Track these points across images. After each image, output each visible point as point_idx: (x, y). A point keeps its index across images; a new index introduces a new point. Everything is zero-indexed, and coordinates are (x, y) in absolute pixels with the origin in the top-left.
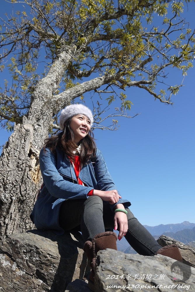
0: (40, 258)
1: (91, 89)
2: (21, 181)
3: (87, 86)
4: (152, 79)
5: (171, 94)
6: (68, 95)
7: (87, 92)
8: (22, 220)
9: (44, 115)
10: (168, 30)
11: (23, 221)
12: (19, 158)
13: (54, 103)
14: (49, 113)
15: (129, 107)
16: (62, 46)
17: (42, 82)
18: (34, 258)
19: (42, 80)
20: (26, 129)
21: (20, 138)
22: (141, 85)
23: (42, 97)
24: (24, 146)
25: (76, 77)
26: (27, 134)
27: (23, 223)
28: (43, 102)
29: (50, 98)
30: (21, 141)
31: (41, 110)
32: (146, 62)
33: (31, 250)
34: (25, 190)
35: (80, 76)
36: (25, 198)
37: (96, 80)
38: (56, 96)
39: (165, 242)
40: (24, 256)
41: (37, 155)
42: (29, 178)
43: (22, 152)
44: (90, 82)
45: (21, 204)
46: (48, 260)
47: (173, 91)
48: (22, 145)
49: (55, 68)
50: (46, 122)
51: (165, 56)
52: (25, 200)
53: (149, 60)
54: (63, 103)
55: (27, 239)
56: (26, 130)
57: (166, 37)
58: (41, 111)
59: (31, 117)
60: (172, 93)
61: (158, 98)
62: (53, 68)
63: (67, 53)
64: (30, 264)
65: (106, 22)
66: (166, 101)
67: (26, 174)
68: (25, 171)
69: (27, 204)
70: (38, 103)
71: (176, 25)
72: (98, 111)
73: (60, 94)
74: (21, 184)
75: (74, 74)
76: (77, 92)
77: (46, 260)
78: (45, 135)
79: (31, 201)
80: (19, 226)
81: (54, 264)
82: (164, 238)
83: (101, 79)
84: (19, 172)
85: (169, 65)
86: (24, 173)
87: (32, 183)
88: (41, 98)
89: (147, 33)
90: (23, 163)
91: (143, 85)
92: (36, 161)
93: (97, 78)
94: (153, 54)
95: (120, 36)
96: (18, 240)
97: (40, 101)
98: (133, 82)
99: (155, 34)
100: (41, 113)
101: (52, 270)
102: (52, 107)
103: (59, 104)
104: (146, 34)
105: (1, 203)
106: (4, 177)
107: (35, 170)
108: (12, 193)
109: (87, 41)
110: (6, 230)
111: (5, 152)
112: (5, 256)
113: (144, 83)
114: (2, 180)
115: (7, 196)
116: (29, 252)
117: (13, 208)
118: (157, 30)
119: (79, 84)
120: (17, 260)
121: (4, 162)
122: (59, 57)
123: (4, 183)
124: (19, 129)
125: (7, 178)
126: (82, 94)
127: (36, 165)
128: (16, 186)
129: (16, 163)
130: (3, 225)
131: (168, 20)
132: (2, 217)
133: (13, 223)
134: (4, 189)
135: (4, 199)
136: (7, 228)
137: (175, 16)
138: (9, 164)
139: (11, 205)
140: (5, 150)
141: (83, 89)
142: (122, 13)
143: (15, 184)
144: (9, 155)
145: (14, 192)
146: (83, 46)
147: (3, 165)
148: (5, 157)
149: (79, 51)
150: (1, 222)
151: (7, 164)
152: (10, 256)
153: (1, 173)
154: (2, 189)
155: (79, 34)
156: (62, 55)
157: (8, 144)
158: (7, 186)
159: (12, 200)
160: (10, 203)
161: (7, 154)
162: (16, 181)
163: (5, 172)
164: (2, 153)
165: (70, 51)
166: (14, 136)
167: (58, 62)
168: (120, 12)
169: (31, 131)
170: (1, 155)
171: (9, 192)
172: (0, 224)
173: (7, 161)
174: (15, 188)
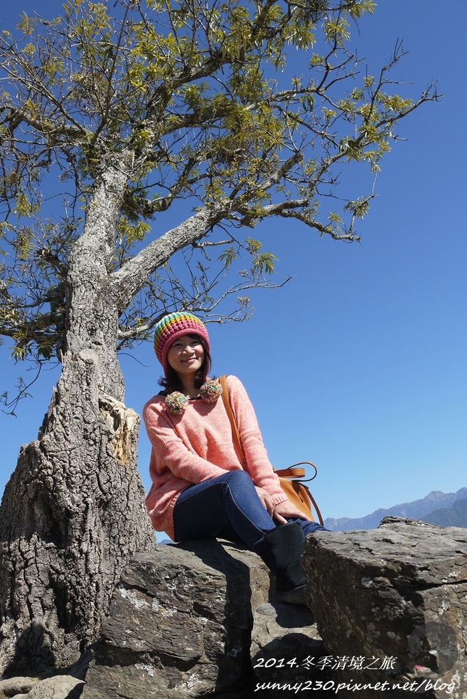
0: (196, 583)
1: (186, 244)
2: (98, 465)
3: (176, 240)
4: (308, 195)
5: (354, 219)
6: (141, 266)
7: (180, 251)
8: (112, 539)
9: (103, 320)
10: (324, 80)
11: (114, 542)
12: (84, 420)
13: (117, 291)
14: (111, 312)
15: (270, 269)
16: (102, 156)
17: (80, 248)
18: (186, 586)
19: (81, 244)
20: (85, 359)
21: (79, 379)
22: (285, 211)
23: (89, 282)
24: (89, 395)
25: (140, 215)
26: (90, 371)
27: (116, 546)
28: (93, 291)
29: (105, 281)
30: (81, 386)
31: (94, 310)
32: (289, 165)
33: (177, 574)
34: (108, 481)
35: (149, 212)
36: (110, 497)
37: (192, 222)
38: (116, 274)
40: (168, 585)
41: (112, 408)
42: (110, 456)
43: (88, 408)
44: (181, 229)
45: (105, 510)
46: (210, 583)
47: (356, 211)
48: (84, 393)
49: (99, 210)
50: (109, 335)
51: (326, 136)
52: (111, 499)
53: (297, 158)
54: (133, 286)
55: (165, 559)
56: (86, 363)
57: (322, 95)
58: (94, 313)
59: (77, 328)
60: (355, 215)
61: (327, 232)
62: (94, 209)
63: (117, 170)
64: (182, 597)
65: (188, 87)
66: (344, 236)
67: (104, 449)
68: (101, 443)
69: (115, 507)
70: (85, 297)
71: (339, 67)
72: (203, 284)
73: (124, 268)
74: (97, 471)
75: (136, 209)
76: (157, 257)
77: (207, 584)
78: (113, 361)
79: (123, 500)
80: (109, 552)
81: (221, 587)
83: (202, 219)
84: (91, 448)
85: (339, 157)
86: (100, 450)
87: (118, 465)
88: (88, 284)
89: (280, 93)
90: (95, 429)
91: (291, 210)
92: (112, 419)
93: (193, 217)
94: (303, 146)
95: (224, 111)
96: (151, 561)
97: (87, 291)
98: (268, 208)
99: (297, 92)
100: (95, 317)
101: (219, 598)
102: (115, 299)
103: (127, 291)
104: (278, 96)
105: (66, 515)
106: (63, 464)
107: (117, 438)
108: (84, 490)
109: (155, 134)
110: (86, 565)
111: (55, 414)
112: (135, 593)
113: (292, 206)
114: (62, 470)
115: (77, 498)
116: (174, 577)
117: (92, 519)
118: (300, 84)
119: (158, 237)
120: (158, 593)
121: (57, 433)
122: (100, 183)
123: (65, 475)
124: (71, 361)
125: (70, 463)
126: (168, 258)
127: (115, 429)
128: (90, 477)
129: (80, 432)
130: (79, 555)
131: (321, 59)
132: (75, 541)
133: (97, 549)
134: (69, 487)
135: (71, 505)
136: (87, 560)
137: (334, 49)
138: (68, 435)
139: (86, 515)
140: (54, 409)
141: (168, 248)
142: (219, 62)
143: (87, 473)
144: (64, 417)
145: (88, 489)
146: (149, 148)
147: (58, 439)
148: (58, 422)
149: (142, 160)
150: (74, 550)
151: (65, 437)
152: (144, 590)
153: (56, 456)
154: (64, 487)
155: (132, 121)
156: (107, 176)
157: (58, 397)
158: (73, 479)
159: (87, 504)
160: (86, 512)
161: (61, 417)
162: (89, 466)
163: (64, 452)
164: (49, 416)
165: (122, 165)
166: (65, 378)
167: (101, 194)
168: (216, 60)
169: (96, 362)
170: (48, 420)
171: (78, 489)
172: (74, 554)
173: (63, 430)
174: (88, 479)
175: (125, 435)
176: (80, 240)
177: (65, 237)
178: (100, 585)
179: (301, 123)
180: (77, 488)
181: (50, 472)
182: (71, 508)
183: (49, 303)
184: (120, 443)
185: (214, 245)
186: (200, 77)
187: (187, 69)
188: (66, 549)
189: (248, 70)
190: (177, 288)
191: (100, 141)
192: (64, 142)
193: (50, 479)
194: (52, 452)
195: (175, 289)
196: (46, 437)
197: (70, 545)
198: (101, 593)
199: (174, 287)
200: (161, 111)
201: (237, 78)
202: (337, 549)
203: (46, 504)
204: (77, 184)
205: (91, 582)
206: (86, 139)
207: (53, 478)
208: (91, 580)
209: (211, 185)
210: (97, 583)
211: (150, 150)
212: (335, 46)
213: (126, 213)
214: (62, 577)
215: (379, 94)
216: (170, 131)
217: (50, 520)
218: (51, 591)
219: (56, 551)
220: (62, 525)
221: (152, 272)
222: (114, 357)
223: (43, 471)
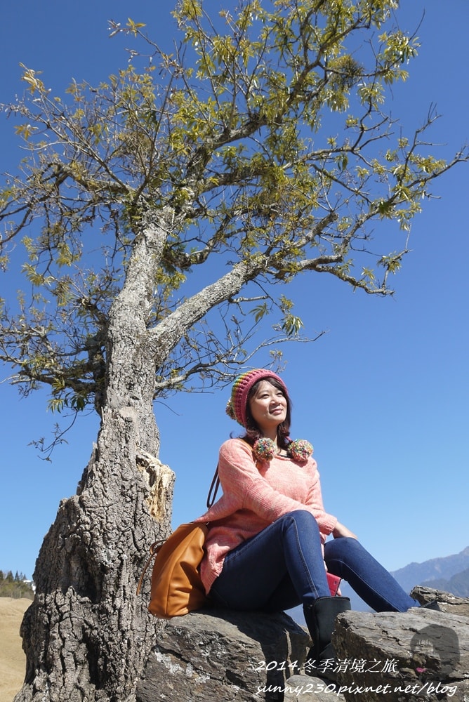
0: (229, 651)
1: (222, 300)
2: (133, 521)
3: (213, 296)
4: (342, 251)
5: (387, 274)
6: (179, 322)
7: (216, 307)
8: (144, 596)
9: (141, 375)
10: (359, 140)
11: (147, 599)
12: (122, 477)
13: (155, 346)
14: (149, 367)
16: (144, 213)
17: (121, 304)
18: (219, 653)
19: (122, 300)
20: (124, 417)
21: (118, 437)
22: (319, 266)
23: (129, 338)
24: (128, 453)
25: (177, 268)
26: (129, 429)
28: (132, 346)
29: (144, 336)
30: (120, 443)
31: (133, 365)
32: (324, 224)
33: (211, 641)
34: (143, 538)
35: (186, 265)
36: (144, 553)
37: (228, 279)
38: (155, 329)
39: (423, 597)
40: (202, 651)
41: (148, 464)
42: (146, 513)
43: (126, 465)
44: (217, 285)
45: (139, 566)
46: (242, 652)
47: (389, 266)
48: (123, 450)
49: (139, 266)
50: (147, 390)
51: (359, 194)
52: (145, 556)
53: (332, 217)
54: (171, 341)
55: (199, 624)
56: (125, 421)
57: (357, 154)
58: (132, 368)
59: (115, 383)
60: (388, 269)
61: (361, 286)
62: (135, 265)
63: (157, 226)
64: (215, 663)
66: (377, 291)
67: (140, 506)
68: (137, 500)
70: (124, 352)
71: (374, 128)
72: (237, 336)
73: (162, 323)
74: (133, 527)
75: (174, 262)
76: (194, 313)
77: (239, 652)
78: (149, 416)
80: (140, 609)
81: (252, 656)
82: (420, 590)
83: (239, 276)
84: (128, 505)
85: (373, 215)
86: (136, 507)
87: (153, 522)
88: (128, 340)
89: (316, 152)
90: (132, 486)
91: (325, 265)
92: (148, 475)
93: (229, 274)
94: (338, 205)
96: (187, 627)
97: (126, 346)
98: (304, 263)
99: (333, 152)
100: (134, 372)
102: (153, 354)
103: (164, 346)
104: (314, 155)
105: (102, 570)
106: (101, 520)
107: (152, 494)
108: (120, 546)
109: (195, 193)
110: (119, 622)
111: (94, 470)
112: (170, 657)
113: (326, 261)
114: (99, 525)
115: (112, 554)
116: (208, 644)
117: (126, 575)
118: (335, 144)
119: (195, 293)
120: (192, 659)
121: (96, 490)
122: (141, 240)
123: (102, 531)
124: (112, 419)
125: (107, 519)
126: (204, 314)
127: (151, 485)
128: (126, 533)
129: (118, 489)
130: (112, 611)
131: (356, 121)
132: (109, 596)
133: (130, 606)
134: (105, 542)
135: (107, 560)
136: (120, 616)
137: (369, 111)
138: (106, 491)
139: (121, 571)
140: (94, 465)
141: (205, 304)
142: (257, 124)
143: (123, 529)
144: (103, 474)
145: (124, 545)
146: (189, 206)
147: (96, 496)
148: (97, 478)
149: (181, 217)
150: (107, 606)
151: (103, 493)
152: (178, 655)
153: (94, 512)
154: (100, 543)
155: (173, 180)
156: (148, 233)
157: (98, 454)
158: (110, 535)
159: (122, 560)
160: (120, 568)
161: (100, 474)
162: (125, 522)
163: (102, 508)
164: (89, 472)
165: (162, 222)
166: (105, 436)
167: (142, 249)
168: (255, 122)
169: (135, 420)
170: (87, 476)
171: (114, 545)
172: (107, 610)
173: (102, 486)
174: (124, 536)
175: (160, 492)
176: (121, 296)
177: (104, 288)
178: (132, 642)
179: (336, 180)
180: (112, 544)
181: (88, 527)
182: (106, 563)
183: (87, 352)
184: (155, 499)
185: (249, 300)
186: (239, 138)
187: (227, 131)
188: (100, 604)
189: (285, 131)
190: (212, 340)
191: (142, 199)
192: (108, 199)
193: (88, 534)
194: (91, 507)
195: (209, 341)
196: (85, 493)
197: (104, 600)
198: (132, 650)
199: (209, 339)
200: (202, 170)
201: (274, 137)
202: (366, 635)
203: (82, 558)
204: (117, 235)
205: (123, 638)
206: (129, 197)
207: (91, 533)
208: (123, 637)
209: (247, 238)
210: (128, 640)
211: (190, 207)
212: (370, 108)
213: (164, 266)
214: (95, 632)
215: (413, 154)
216: (209, 189)
217: (86, 574)
218: (84, 646)
219: (90, 606)
220: (97, 580)
221: (189, 327)
222: (151, 412)
223: (81, 526)
